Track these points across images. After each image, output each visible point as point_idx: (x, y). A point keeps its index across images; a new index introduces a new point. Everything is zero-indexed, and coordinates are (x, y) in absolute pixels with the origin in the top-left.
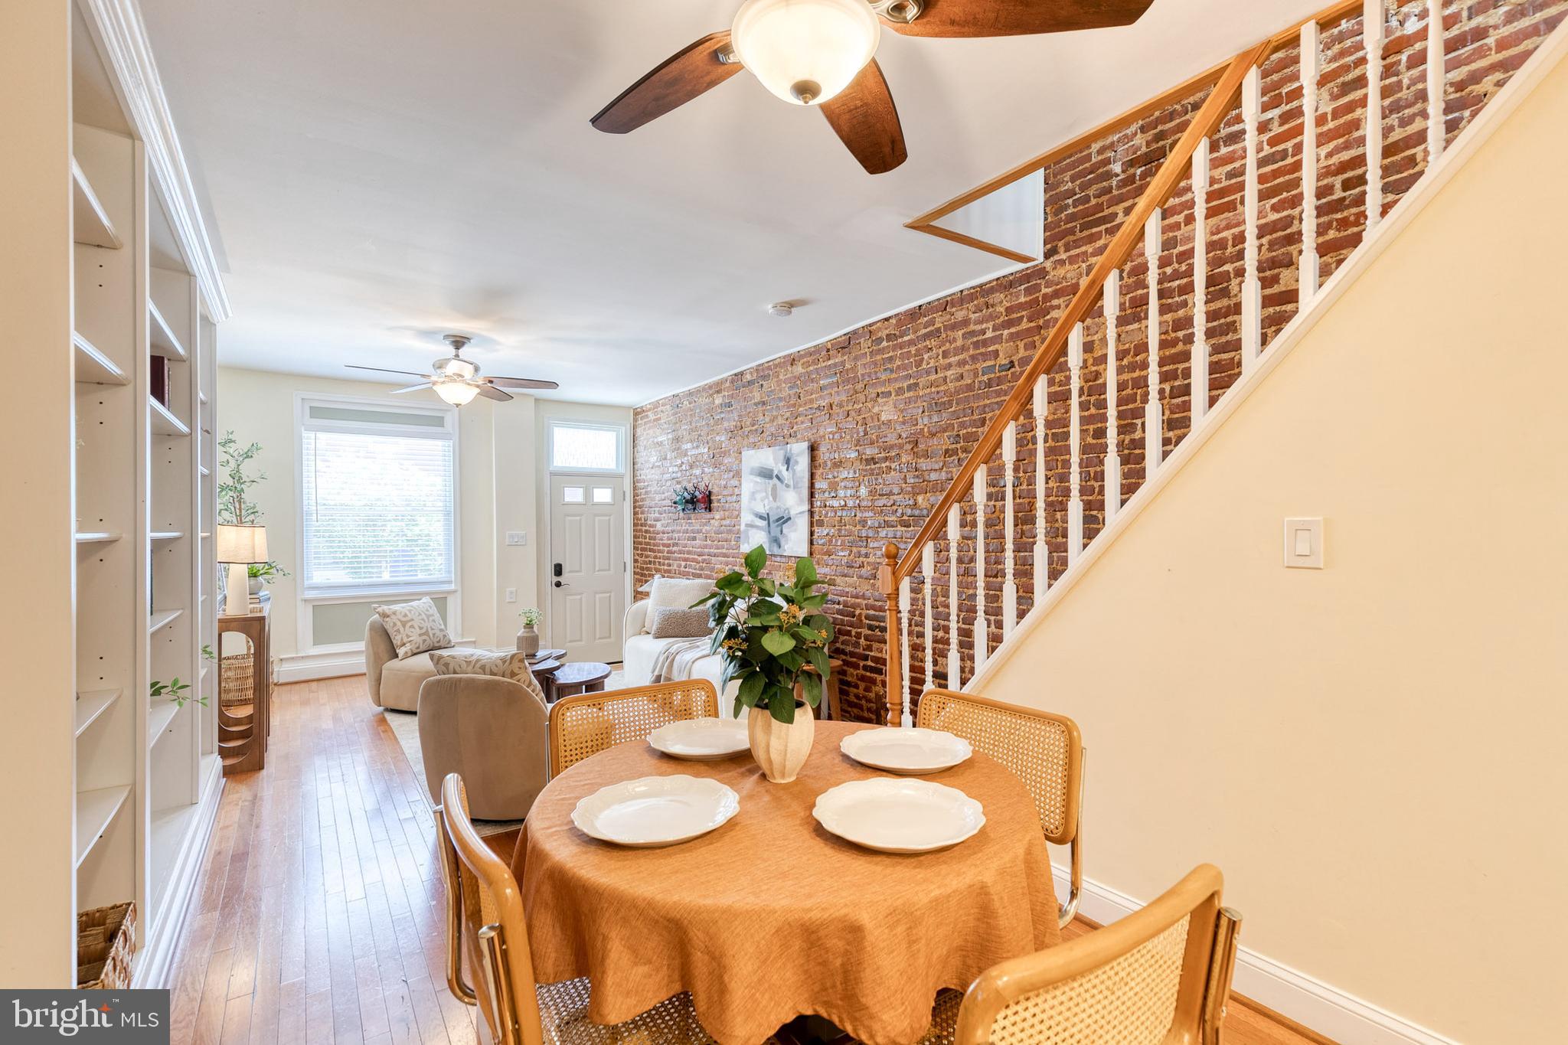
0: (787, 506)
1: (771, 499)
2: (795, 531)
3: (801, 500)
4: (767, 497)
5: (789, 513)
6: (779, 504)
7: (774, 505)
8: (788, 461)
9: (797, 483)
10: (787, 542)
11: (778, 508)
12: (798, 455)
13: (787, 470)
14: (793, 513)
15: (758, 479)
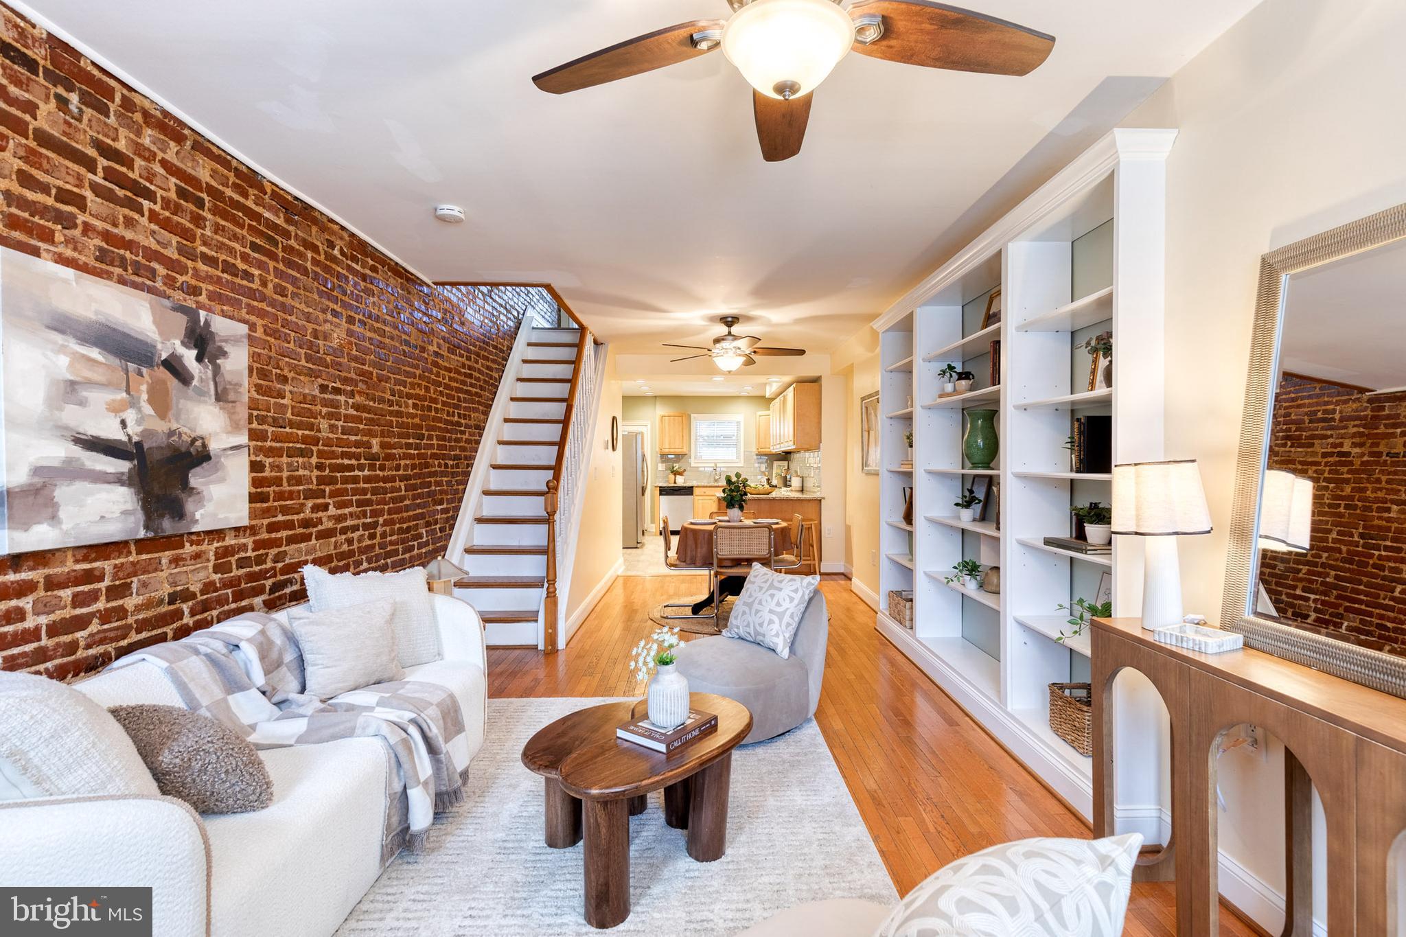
0: (199, 432)
1: (148, 410)
2: (222, 480)
3: (235, 427)
4: (133, 403)
5: (204, 446)
6: (174, 426)
7: (161, 427)
8: (201, 340)
9: (225, 390)
10: (200, 503)
11: (172, 433)
12: (226, 341)
13: (199, 359)
14: (214, 446)
15: (95, 353)
